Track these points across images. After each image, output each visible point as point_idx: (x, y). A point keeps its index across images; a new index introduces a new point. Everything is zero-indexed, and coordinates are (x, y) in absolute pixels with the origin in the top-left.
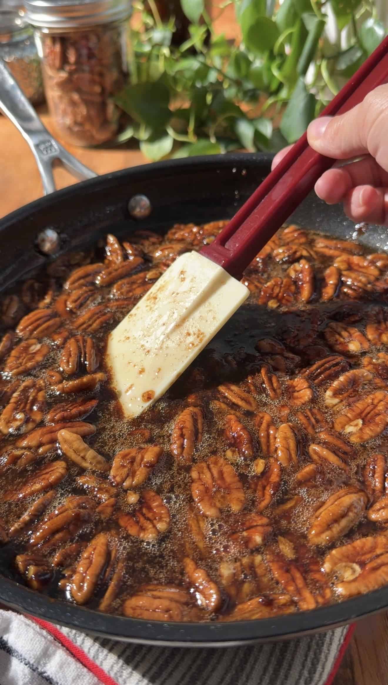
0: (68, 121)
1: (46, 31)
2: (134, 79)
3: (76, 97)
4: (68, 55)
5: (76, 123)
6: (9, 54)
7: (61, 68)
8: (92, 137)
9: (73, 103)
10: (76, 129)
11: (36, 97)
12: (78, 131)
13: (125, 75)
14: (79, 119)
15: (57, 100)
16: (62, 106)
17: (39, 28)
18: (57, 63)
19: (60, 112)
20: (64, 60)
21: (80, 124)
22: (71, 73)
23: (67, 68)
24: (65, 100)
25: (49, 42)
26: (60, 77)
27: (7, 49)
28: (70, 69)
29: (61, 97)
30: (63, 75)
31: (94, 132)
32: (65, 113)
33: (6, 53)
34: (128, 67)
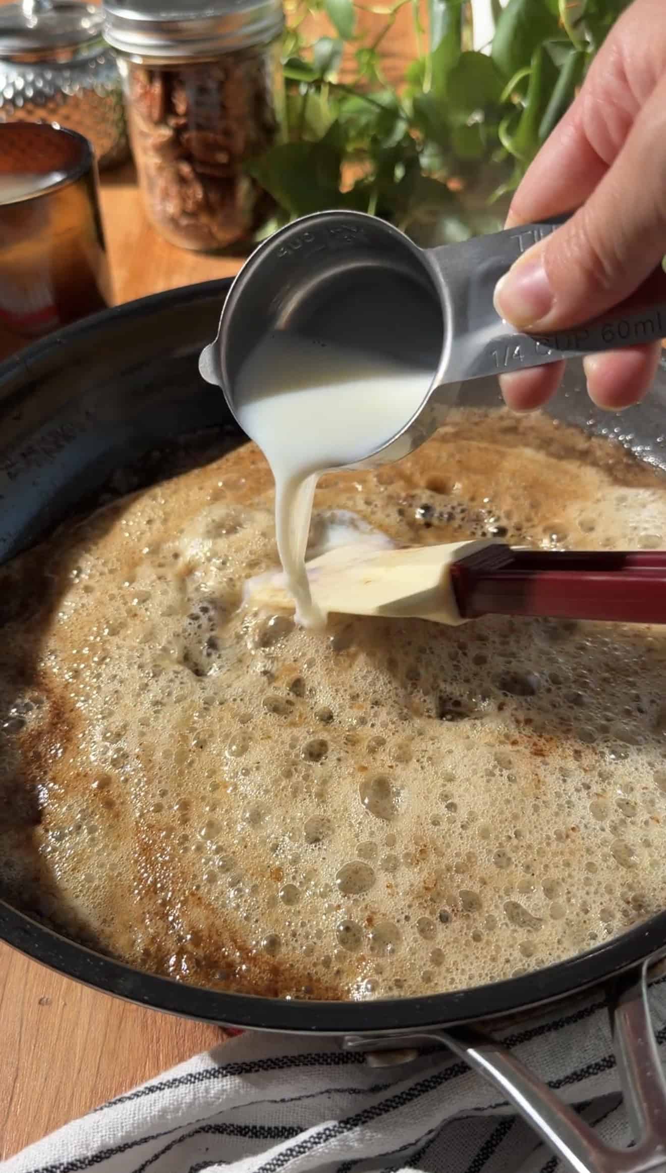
0: (172, 208)
1: (138, 61)
2: (284, 137)
3: (186, 169)
4: (175, 101)
5: (184, 212)
6: (72, 81)
7: (162, 121)
8: (211, 235)
9: (182, 180)
10: (184, 222)
11: (114, 154)
12: (188, 226)
13: (269, 130)
14: (190, 205)
15: (153, 172)
16: (161, 183)
17: (126, 55)
18: (156, 113)
19: (158, 192)
20: (168, 108)
21: (193, 215)
22: (179, 131)
23: (173, 122)
24: (168, 174)
25: (142, 76)
26: (160, 136)
27: (67, 74)
28: (177, 124)
29: (160, 169)
30: (166, 133)
31: (215, 229)
32: (166, 196)
33: (65, 79)
34: (274, 117)
